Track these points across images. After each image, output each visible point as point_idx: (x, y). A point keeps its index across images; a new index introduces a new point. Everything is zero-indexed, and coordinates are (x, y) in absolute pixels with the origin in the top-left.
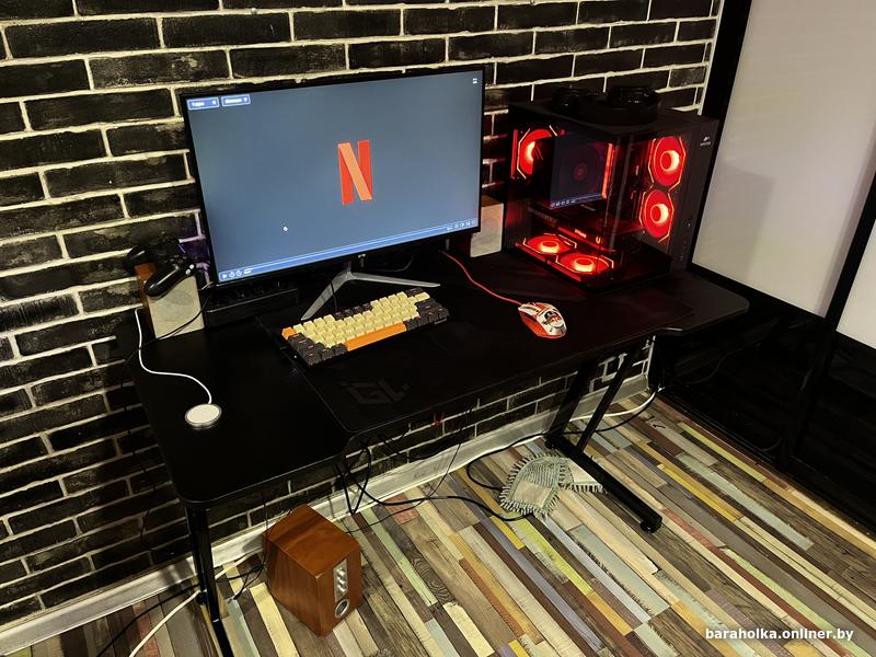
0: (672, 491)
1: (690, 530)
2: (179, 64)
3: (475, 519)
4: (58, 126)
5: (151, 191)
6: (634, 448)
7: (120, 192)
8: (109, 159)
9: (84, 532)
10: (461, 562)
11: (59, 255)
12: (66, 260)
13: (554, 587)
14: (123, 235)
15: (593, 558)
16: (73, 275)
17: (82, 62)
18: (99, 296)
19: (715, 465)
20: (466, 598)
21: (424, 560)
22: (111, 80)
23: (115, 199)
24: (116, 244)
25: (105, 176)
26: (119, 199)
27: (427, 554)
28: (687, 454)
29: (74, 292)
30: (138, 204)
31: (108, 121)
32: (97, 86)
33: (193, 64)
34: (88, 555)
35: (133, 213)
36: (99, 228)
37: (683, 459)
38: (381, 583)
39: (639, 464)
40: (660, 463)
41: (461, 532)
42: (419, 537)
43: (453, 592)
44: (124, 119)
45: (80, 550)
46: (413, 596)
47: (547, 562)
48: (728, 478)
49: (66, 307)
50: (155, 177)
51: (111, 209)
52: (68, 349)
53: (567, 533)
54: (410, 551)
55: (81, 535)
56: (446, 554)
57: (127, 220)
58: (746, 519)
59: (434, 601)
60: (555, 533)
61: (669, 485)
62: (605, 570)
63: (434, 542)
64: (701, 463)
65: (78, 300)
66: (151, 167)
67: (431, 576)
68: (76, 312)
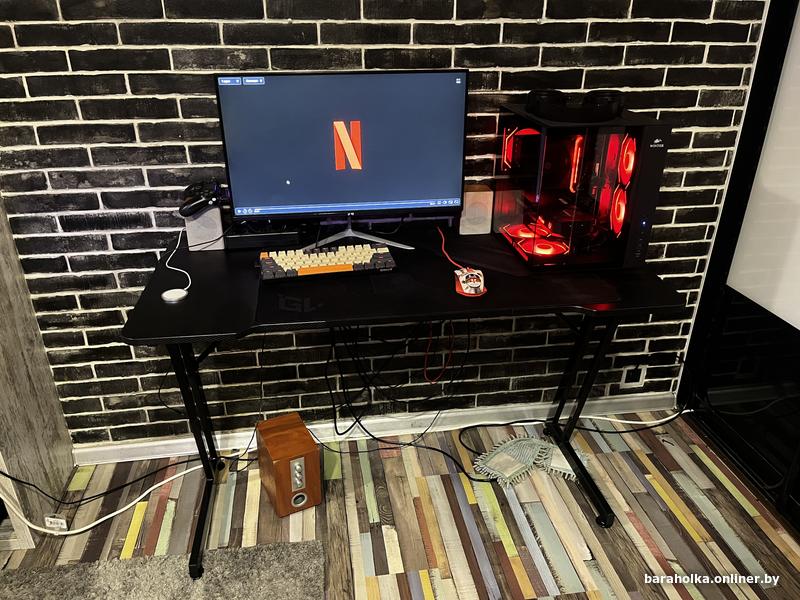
0: (648, 500)
1: (647, 537)
2: (233, 57)
3: (445, 470)
4: (148, 93)
5: (207, 146)
6: (630, 455)
7: (186, 144)
8: (181, 120)
9: (144, 390)
10: (415, 500)
11: (142, 183)
12: (147, 187)
13: (484, 542)
14: (186, 175)
15: (534, 530)
16: (150, 199)
17: (167, 50)
18: (167, 217)
19: (709, 490)
20: (403, 526)
21: (386, 489)
22: (185, 65)
23: (182, 149)
24: (180, 181)
25: (177, 132)
26: (185, 149)
27: (391, 486)
28: (685, 473)
29: (151, 210)
30: (198, 154)
31: (181, 93)
32: (176, 68)
33: (243, 57)
34: (146, 409)
35: (194, 161)
36: (171, 168)
37: (676, 476)
38: (343, 495)
39: (626, 467)
40: (650, 473)
41: (428, 477)
42: (392, 471)
43: (396, 519)
44: (192, 93)
45: (140, 403)
46: (362, 512)
47: (490, 522)
48: (716, 505)
49: (144, 221)
50: (210, 136)
51: (179, 155)
52: (144, 251)
53: (522, 505)
54: (379, 479)
55: (141, 392)
56: (407, 490)
57: (189, 165)
58: (714, 545)
59: (377, 520)
60: (510, 501)
61: (648, 494)
62: (539, 543)
63: (402, 478)
64: (695, 485)
65: (153, 217)
66: (209, 129)
67: (385, 503)
68: (150, 226)
